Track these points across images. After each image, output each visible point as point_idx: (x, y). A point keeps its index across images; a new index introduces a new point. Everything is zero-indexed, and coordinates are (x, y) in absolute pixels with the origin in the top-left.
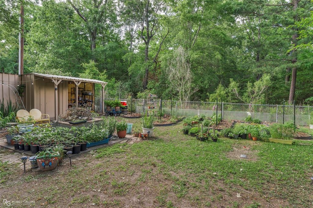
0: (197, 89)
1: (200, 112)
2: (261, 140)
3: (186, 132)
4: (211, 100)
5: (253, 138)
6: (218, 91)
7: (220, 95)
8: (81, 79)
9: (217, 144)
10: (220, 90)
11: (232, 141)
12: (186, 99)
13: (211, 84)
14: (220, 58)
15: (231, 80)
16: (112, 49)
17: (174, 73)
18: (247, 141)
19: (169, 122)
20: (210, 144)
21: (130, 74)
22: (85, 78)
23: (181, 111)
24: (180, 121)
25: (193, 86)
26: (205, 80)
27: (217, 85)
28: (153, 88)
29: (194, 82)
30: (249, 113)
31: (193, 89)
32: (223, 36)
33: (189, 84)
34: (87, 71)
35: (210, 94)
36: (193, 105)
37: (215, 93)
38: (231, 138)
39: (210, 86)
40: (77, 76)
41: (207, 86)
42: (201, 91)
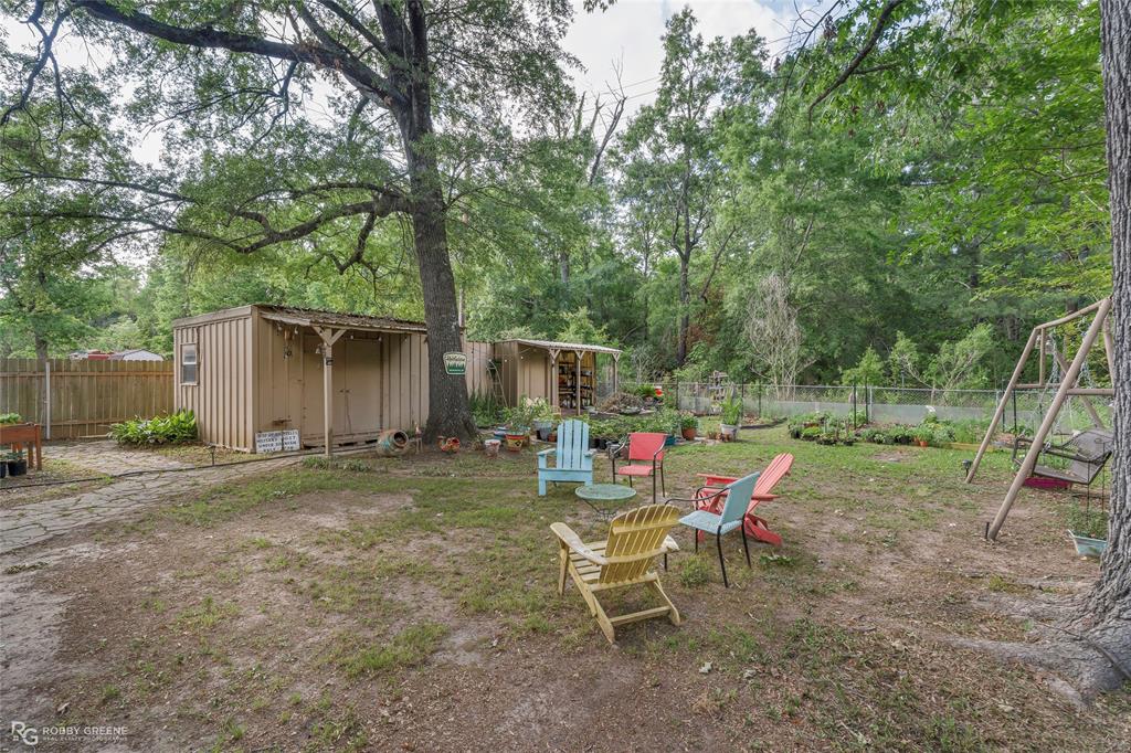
0: (812, 360)
1: (820, 407)
2: (937, 446)
3: (797, 435)
4: (845, 383)
5: (922, 443)
6: (864, 363)
7: (867, 373)
8: (562, 344)
9: (852, 448)
10: (870, 361)
11: (881, 446)
12: (789, 382)
13: (848, 346)
14: (867, 290)
15: (900, 334)
16: (607, 275)
17: (760, 327)
18: (910, 448)
19: (758, 423)
20: (839, 449)
21: (651, 330)
22: (569, 341)
23: (776, 405)
24: (777, 423)
25: (802, 353)
26: (830, 339)
27: (862, 350)
28: (704, 358)
29: (805, 344)
30: (931, 409)
31: (803, 360)
32: (872, 241)
33: (794, 350)
34: (573, 327)
35: (844, 369)
36: (804, 395)
37: (857, 367)
38: (880, 442)
39: (844, 350)
40: (552, 337)
41: (837, 352)
42: (822, 363)
